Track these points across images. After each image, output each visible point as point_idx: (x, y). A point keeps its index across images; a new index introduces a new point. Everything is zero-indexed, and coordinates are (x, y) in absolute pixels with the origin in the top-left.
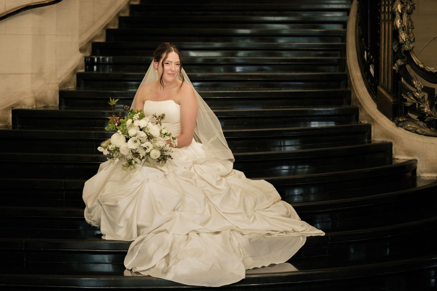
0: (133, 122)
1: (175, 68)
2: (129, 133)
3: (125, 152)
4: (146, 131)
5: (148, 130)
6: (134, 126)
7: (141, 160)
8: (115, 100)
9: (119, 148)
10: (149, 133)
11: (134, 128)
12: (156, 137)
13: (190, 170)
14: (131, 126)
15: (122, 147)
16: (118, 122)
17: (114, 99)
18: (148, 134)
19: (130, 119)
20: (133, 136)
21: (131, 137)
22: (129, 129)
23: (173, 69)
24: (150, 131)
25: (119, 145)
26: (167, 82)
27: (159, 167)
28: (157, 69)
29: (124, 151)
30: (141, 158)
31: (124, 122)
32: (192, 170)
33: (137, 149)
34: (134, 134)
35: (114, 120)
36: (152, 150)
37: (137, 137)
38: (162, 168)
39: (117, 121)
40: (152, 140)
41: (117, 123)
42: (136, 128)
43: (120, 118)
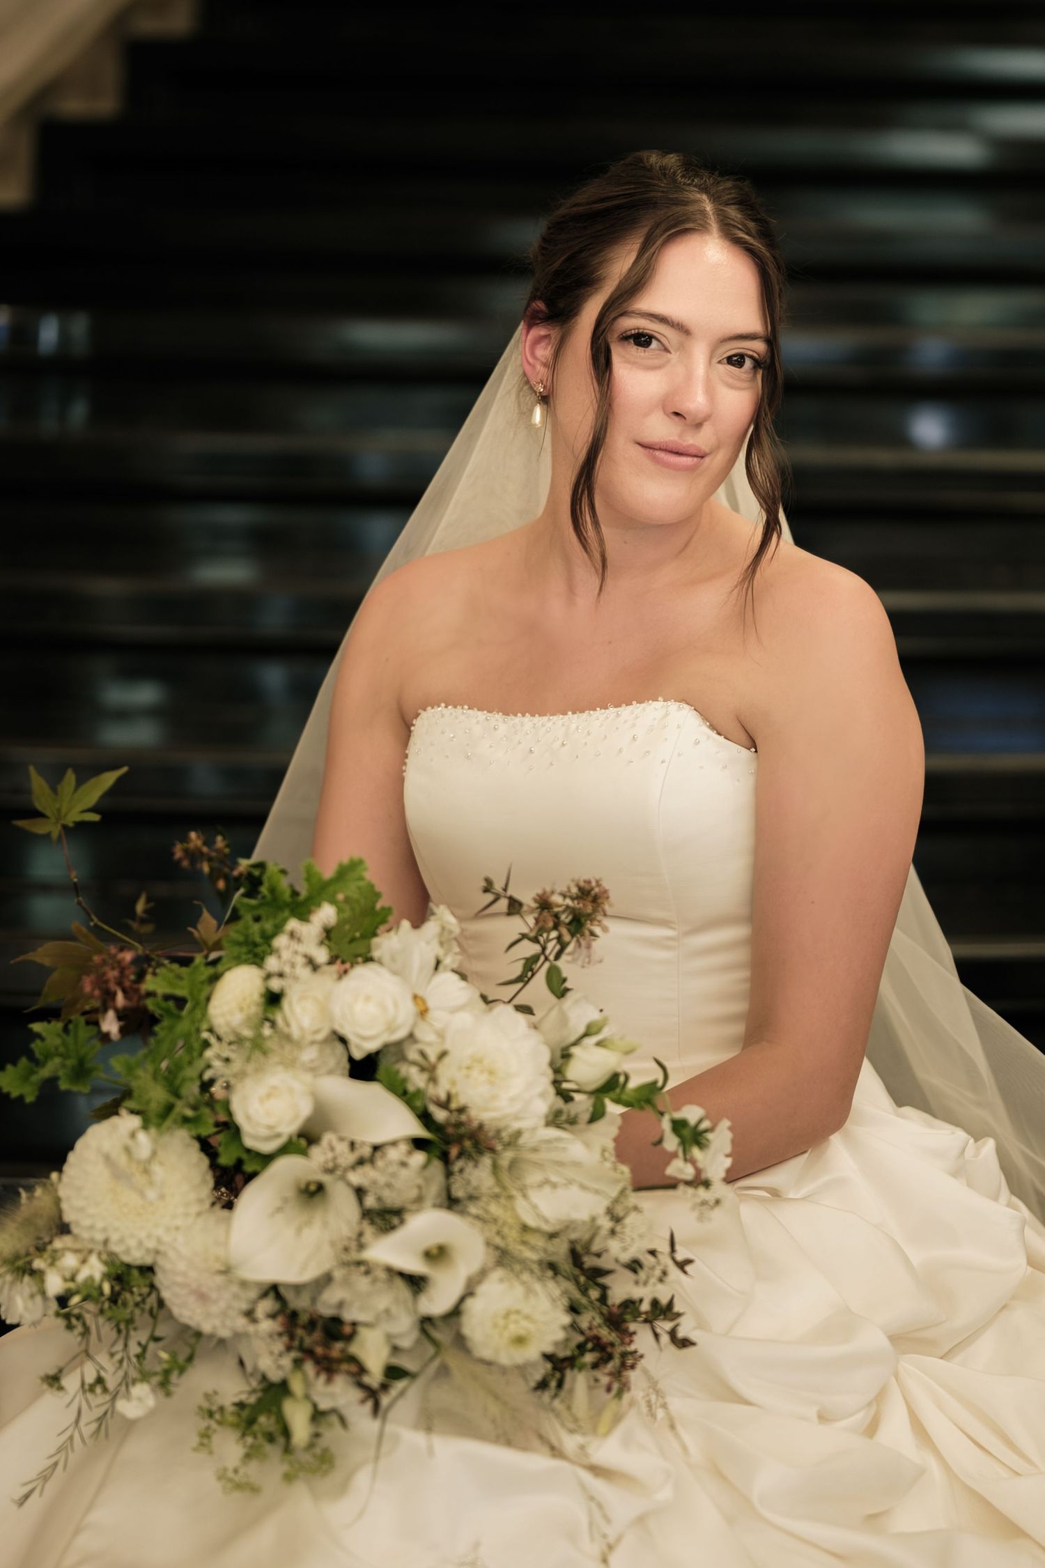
0: (273, 999)
1: (710, 392)
2: (240, 1119)
3: (215, 1309)
4: (417, 1079)
5: (430, 1070)
6: (288, 1038)
7: (373, 1395)
8: (80, 782)
9: (148, 1270)
10: (445, 1105)
11: (290, 1064)
12: (518, 1134)
13: (872, 1429)
14: (258, 1045)
15: (182, 1266)
16: (120, 1000)
17: (70, 777)
18: (440, 1115)
19: (239, 961)
20: (285, 1150)
21: (267, 1159)
22: (242, 1075)
23: (697, 401)
24: (449, 1080)
25: (151, 1244)
26: (634, 523)
27: (570, 1443)
28: (545, 399)
29: (202, 1297)
30: (375, 1376)
31: (181, 1002)
32: (896, 1429)
33: (326, 1280)
34: (289, 1128)
35: (87, 985)
36: (482, 1274)
37: (319, 1155)
38: (607, 1451)
39: (109, 996)
40: (479, 1175)
41: (111, 1014)
42: (309, 1055)
43: (142, 966)
